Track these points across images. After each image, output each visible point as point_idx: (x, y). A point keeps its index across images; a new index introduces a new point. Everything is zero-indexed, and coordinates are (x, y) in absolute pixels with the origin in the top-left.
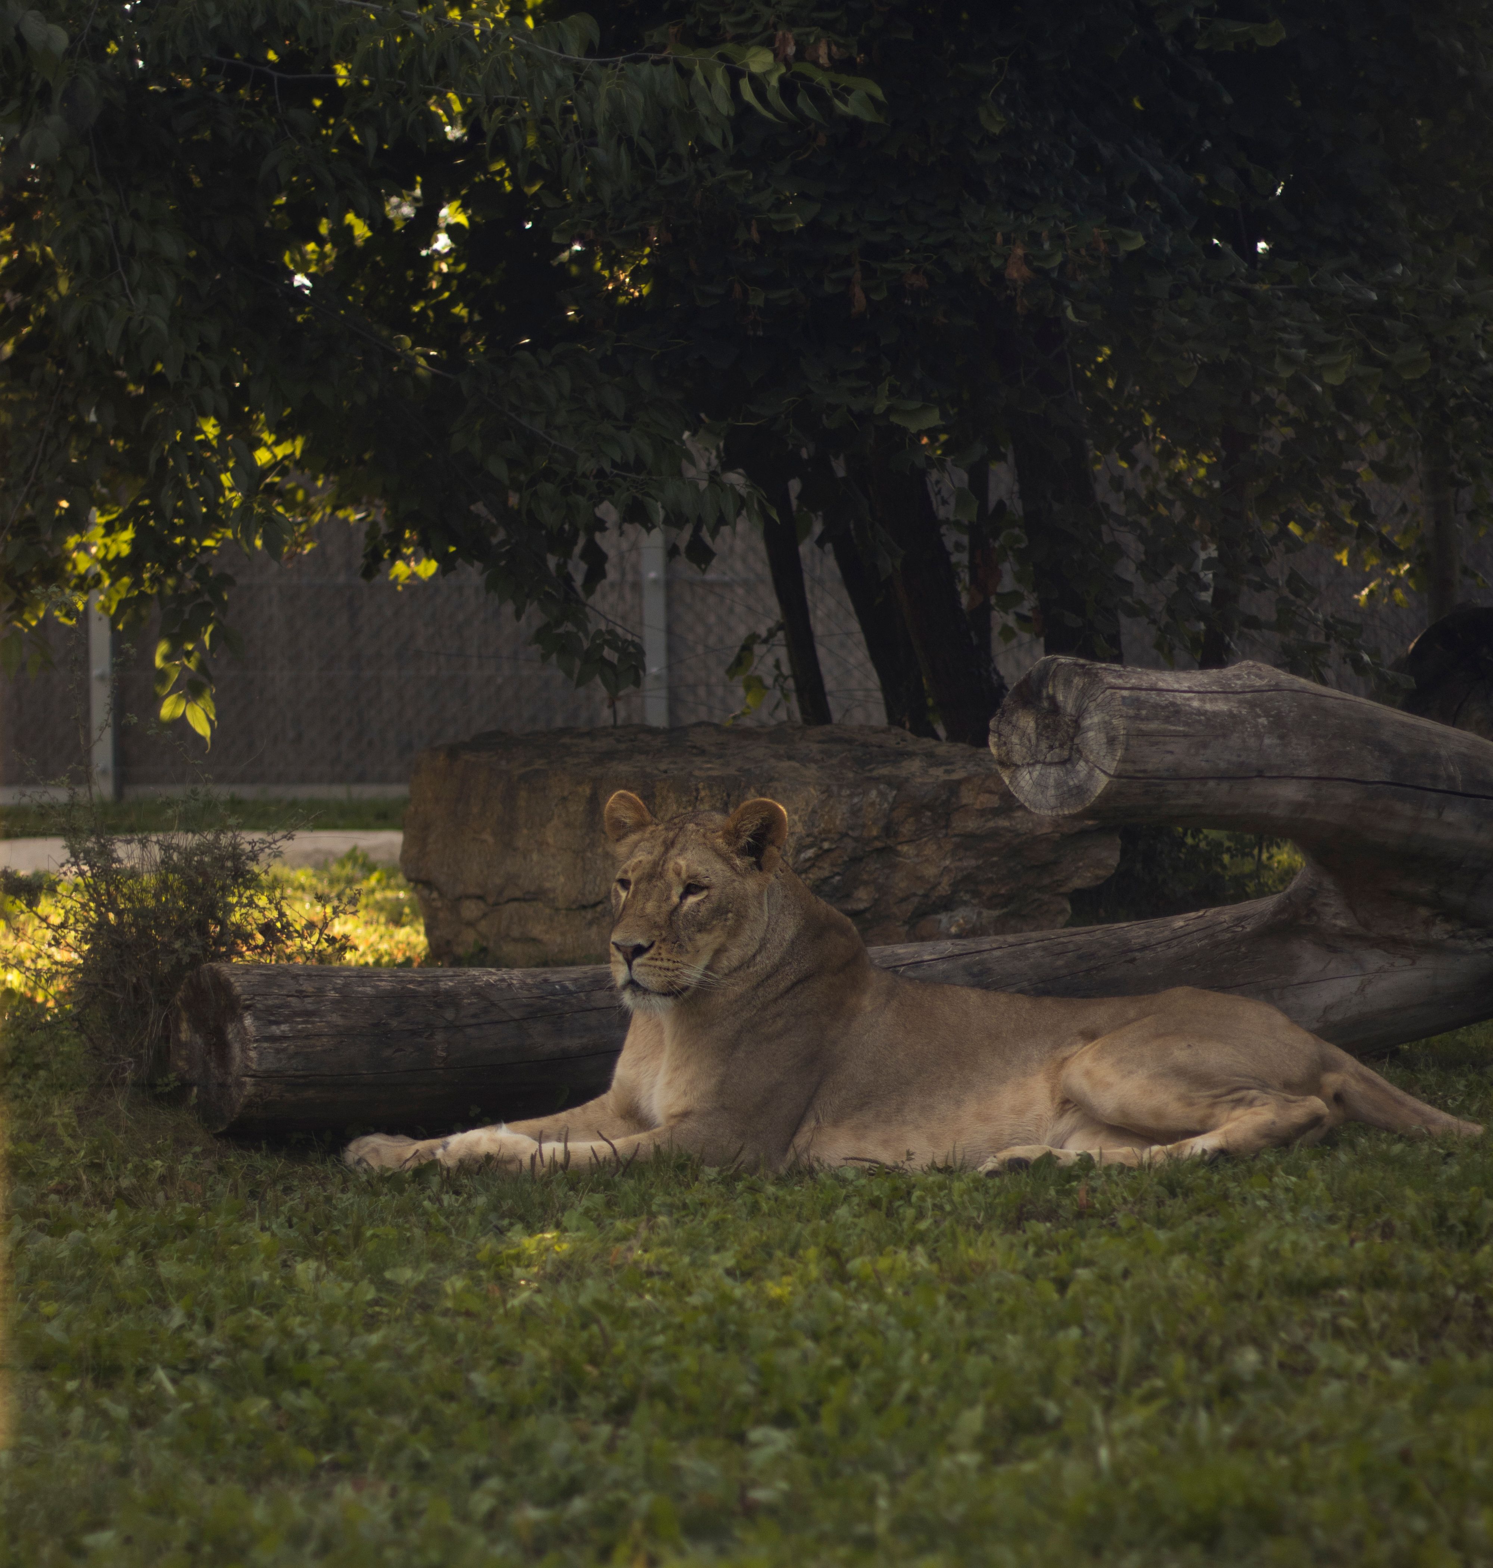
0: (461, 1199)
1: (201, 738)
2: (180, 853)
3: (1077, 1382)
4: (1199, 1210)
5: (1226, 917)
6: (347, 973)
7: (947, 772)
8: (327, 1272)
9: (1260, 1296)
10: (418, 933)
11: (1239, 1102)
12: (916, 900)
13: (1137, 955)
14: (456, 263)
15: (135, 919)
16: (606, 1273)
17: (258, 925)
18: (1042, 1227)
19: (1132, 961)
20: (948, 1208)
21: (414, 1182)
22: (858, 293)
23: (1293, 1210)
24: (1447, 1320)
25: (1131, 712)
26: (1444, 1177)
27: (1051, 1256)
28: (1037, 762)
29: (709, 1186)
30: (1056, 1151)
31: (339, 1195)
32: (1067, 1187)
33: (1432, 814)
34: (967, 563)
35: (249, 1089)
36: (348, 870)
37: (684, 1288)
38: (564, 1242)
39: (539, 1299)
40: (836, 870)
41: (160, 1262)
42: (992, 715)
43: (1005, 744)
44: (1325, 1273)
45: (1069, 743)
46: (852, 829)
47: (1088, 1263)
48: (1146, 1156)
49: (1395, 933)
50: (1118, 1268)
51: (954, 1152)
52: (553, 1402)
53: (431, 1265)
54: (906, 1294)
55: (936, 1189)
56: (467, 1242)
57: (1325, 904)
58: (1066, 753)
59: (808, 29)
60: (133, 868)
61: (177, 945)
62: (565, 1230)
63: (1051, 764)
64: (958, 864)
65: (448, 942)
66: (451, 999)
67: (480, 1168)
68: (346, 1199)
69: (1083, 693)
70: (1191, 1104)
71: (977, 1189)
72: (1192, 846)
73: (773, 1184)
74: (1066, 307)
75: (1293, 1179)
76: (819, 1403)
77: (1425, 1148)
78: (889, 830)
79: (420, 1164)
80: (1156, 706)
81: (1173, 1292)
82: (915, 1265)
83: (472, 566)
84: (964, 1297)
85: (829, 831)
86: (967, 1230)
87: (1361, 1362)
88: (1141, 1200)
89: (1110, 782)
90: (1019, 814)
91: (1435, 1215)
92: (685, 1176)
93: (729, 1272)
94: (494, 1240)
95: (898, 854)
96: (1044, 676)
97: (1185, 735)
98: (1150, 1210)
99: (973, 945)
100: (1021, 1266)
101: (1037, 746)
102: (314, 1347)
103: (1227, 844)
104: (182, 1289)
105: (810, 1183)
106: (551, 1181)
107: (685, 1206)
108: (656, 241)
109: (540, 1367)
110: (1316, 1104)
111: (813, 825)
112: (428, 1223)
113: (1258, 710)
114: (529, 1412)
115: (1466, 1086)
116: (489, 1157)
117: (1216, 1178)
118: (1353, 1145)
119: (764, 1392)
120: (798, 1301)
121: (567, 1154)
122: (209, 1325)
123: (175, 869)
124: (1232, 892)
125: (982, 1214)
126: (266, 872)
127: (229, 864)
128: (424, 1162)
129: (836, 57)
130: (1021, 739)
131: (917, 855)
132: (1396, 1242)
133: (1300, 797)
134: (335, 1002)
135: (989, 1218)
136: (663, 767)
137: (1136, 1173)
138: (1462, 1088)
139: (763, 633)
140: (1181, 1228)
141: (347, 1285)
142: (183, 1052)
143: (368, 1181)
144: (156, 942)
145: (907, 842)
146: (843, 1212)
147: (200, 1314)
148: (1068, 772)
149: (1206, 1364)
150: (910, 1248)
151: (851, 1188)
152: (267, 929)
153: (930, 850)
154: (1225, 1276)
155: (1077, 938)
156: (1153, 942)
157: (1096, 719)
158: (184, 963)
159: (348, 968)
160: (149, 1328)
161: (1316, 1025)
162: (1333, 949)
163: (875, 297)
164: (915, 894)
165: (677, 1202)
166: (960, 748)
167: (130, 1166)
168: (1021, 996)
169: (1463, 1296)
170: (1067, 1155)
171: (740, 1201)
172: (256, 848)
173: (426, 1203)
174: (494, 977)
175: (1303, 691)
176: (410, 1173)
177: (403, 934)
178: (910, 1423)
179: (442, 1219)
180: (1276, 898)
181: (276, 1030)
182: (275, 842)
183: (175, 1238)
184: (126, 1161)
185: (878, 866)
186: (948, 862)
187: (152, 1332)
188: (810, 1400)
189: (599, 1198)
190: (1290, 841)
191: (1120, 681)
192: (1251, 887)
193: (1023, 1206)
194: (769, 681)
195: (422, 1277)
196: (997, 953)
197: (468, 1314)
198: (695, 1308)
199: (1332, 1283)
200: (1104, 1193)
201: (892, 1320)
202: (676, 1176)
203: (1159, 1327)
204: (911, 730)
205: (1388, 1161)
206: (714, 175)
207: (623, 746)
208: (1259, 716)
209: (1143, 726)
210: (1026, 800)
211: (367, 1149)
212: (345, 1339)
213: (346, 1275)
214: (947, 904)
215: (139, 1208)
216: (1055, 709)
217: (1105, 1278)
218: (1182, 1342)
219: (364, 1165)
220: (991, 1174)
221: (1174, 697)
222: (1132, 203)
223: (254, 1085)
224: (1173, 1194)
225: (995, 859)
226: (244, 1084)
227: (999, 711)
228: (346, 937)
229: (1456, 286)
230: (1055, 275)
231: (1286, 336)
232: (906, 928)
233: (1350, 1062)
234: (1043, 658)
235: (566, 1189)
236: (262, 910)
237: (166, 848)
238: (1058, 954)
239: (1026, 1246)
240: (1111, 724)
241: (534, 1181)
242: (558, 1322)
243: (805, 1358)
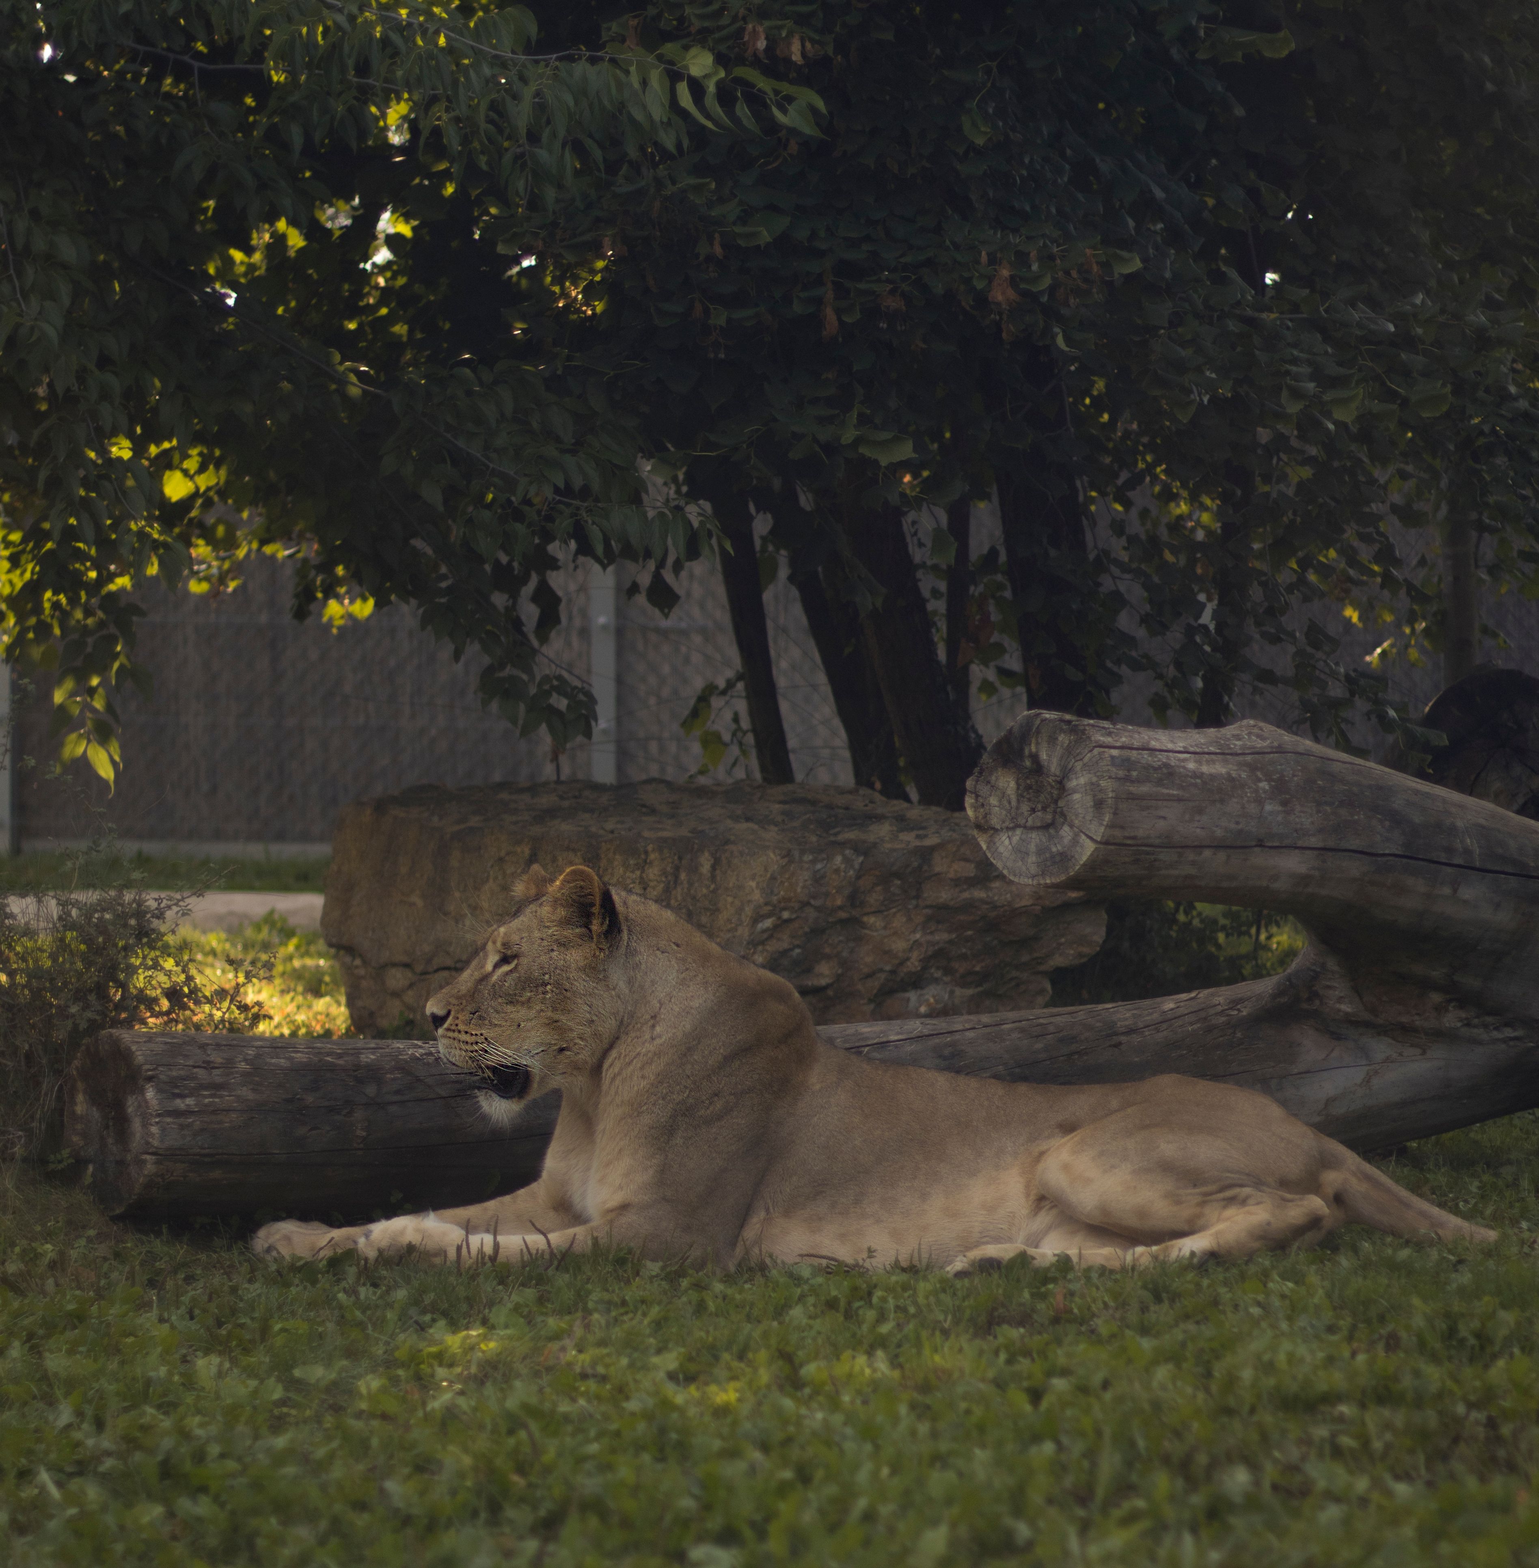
0: (379, 1292)
1: (105, 782)
2: (80, 909)
3: (1050, 1501)
4: (1187, 1317)
5: (1221, 999)
6: (260, 1043)
7: (918, 837)
8: (231, 1369)
9: (1253, 1410)
10: (339, 1004)
11: (1231, 1201)
12: (882, 976)
13: (1123, 1038)
14: (394, 277)
15: (29, 982)
16: (537, 1374)
17: (163, 989)
18: (1015, 1333)
19: (1118, 1045)
20: (912, 1310)
21: (328, 1272)
22: (830, 314)
23: (1290, 1318)
24: (1456, 1440)
25: (1121, 773)
26: (1454, 1286)
27: (1024, 1364)
28: (1018, 826)
29: (651, 1282)
30: (1031, 1251)
31: (246, 1286)
32: (1043, 1289)
33: (1447, 891)
34: (944, 612)
35: (150, 1168)
36: (264, 934)
37: (622, 1392)
38: (490, 1340)
39: (462, 1402)
40: (797, 942)
41: (47, 1354)
42: (970, 774)
43: (983, 805)
44: (1322, 1386)
45: (1053, 806)
46: (814, 898)
47: (1065, 1372)
48: (1129, 1258)
49: (1404, 1019)
50: (1097, 1378)
51: (919, 1249)
52: (475, 1514)
53: (345, 1362)
54: (865, 1402)
55: (899, 1289)
56: (384, 1338)
57: (1329, 987)
58: (1049, 817)
59: (780, 23)
60: (27, 924)
61: (74, 1009)
62: (493, 1327)
63: (1033, 828)
64: (929, 938)
65: (372, 1014)
66: (373, 1074)
67: (401, 1258)
68: (254, 1290)
69: (1069, 751)
70: (1178, 1202)
71: (944, 1290)
72: (1184, 924)
73: (721, 1281)
74: (1057, 334)
75: (1290, 1285)
76: (767, 1519)
77: (1434, 1254)
78: (855, 899)
79: (335, 1253)
80: (1148, 767)
81: (1157, 1406)
82: (874, 1370)
83: (408, 603)
84: (928, 1407)
85: (789, 900)
86: (933, 1334)
87: (1362, 1484)
88: (1123, 1305)
89: (1096, 849)
90: (996, 884)
91: (1444, 1326)
92: (625, 1271)
93: (672, 1376)
94: (415, 1337)
95: (863, 926)
96: (1026, 732)
97: (1179, 800)
98: (1133, 1317)
99: (944, 1025)
100: (991, 1374)
101: (1017, 808)
102: (214, 1450)
103: (1222, 921)
104: (71, 1384)
105: (762, 1280)
106: (478, 1275)
107: (624, 1303)
108: (612, 255)
109: (461, 1475)
110: (1316, 1203)
111: (772, 892)
112: (343, 1317)
113: (1259, 774)
114: (449, 1524)
115: (1479, 1188)
116: (411, 1248)
117: (1205, 1282)
118: (1355, 1250)
119: (707, 1507)
120: (745, 1410)
121: (496, 1246)
122: (99, 1425)
123: (73, 927)
124: (1227, 974)
125: (950, 1318)
126: (173, 932)
127: (133, 922)
128: (339, 1251)
129: (810, 55)
130: (1000, 801)
131: (885, 928)
132: (1402, 1355)
133: (1302, 869)
134: (245, 1074)
135: (957, 1322)
136: (610, 826)
137: (1118, 1276)
138: (1474, 1190)
139: (722, 684)
140: (1167, 1337)
141: (253, 1383)
142: (79, 1127)
143: (278, 1271)
144: (51, 1005)
145: (874, 912)
146: (797, 1313)
147: (89, 1411)
148: (1051, 838)
149: (1192, 1483)
150: (870, 1353)
151: (806, 1287)
152: (173, 994)
153: (899, 921)
154: (1214, 1388)
155: (1059, 1019)
156: (1141, 1025)
157: (1082, 781)
158: (81, 1029)
159: (261, 1038)
160: (33, 1426)
161: (1317, 1119)
162: (1337, 1037)
163: (848, 319)
164: (881, 970)
165: (616, 1299)
166: (933, 812)
167: (17, 1250)
168: (993, 1081)
169: (1475, 1415)
170: (1044, 1255)
171: (684, 1299)
172: (162, 905)
173: (341, 1296)
174: (421, 1051)
175: (1308, 754)
176: (324, 1262)
177: (321, 1004)
178: (867, 1543)
179: (358, 1313)
180: (1275, 979)
181: (180, 1104)
182: (183, 899)
183: (65, 1329)
184: (13, 1245)
185: (841, 938)
186: (918, 936)
187: (36, 1431)
188: (758, 1517)
189: (530, 1293)
190: (1291, 917)
191: (1110, 739)
192: (1247, 970)
193: (994, 1309)
194: (727, 737)
195: (333, 1376)
196: (970, 1034)
197: (384, 1417)
198: (633, 1414)
199: (1331, 1398)
200: (1083, 1296)
201: (849, 1431)
202: (615, 1271)
203: (1141, 1443)
204: (882, 792)
205: (1393, 1267)
206: (674, 183)
207: (566, 804)
208: (1260, 780)
209: (1133, 789)
210: (1005, 867)
211: (277, 1237)
212: (248, 1443)
213: (250, 1372)
214: (917, 982)
215: (25, 1296)
216: (1038, 769)
217: (1083, 1389)
218: (1166, 1460)
219: (274, 1253)
220: (960, 1275)
221: (1168, 758)
222: (1131, 223)
223: (155, 1163)
224: (1158, 1299)
225: (970, 933)
226: (144, 1162)
227: (977, 770)
228: (259, 1004)
229: (1481, 318)
230: (1045, 299)
231: (1294, 369)
232: (872, 1006)
233: (1351, 1158)
234: (1026, 713)
235: (495, 1283)
236: (168, 974)
237: (63, 904)
238: (1037, 1037)
239: (996, 1353)
240: (1099, 785)
241: (460, 1274)
242: (481, 1427)
243: (752, 1470)
